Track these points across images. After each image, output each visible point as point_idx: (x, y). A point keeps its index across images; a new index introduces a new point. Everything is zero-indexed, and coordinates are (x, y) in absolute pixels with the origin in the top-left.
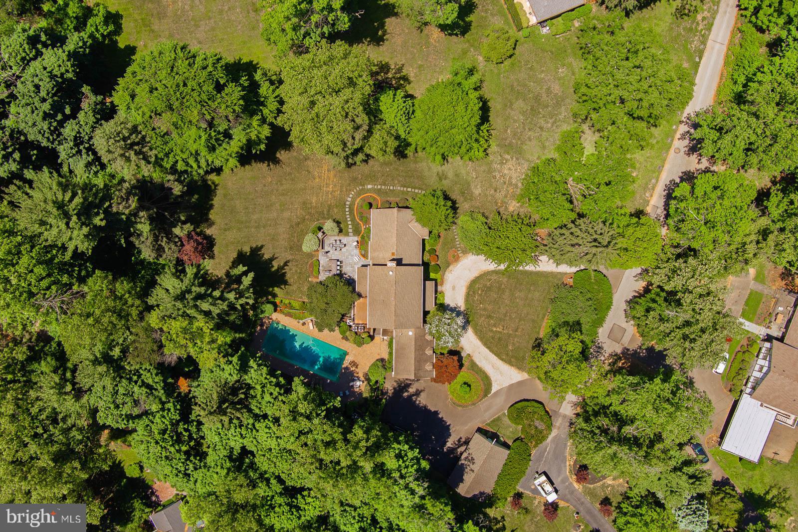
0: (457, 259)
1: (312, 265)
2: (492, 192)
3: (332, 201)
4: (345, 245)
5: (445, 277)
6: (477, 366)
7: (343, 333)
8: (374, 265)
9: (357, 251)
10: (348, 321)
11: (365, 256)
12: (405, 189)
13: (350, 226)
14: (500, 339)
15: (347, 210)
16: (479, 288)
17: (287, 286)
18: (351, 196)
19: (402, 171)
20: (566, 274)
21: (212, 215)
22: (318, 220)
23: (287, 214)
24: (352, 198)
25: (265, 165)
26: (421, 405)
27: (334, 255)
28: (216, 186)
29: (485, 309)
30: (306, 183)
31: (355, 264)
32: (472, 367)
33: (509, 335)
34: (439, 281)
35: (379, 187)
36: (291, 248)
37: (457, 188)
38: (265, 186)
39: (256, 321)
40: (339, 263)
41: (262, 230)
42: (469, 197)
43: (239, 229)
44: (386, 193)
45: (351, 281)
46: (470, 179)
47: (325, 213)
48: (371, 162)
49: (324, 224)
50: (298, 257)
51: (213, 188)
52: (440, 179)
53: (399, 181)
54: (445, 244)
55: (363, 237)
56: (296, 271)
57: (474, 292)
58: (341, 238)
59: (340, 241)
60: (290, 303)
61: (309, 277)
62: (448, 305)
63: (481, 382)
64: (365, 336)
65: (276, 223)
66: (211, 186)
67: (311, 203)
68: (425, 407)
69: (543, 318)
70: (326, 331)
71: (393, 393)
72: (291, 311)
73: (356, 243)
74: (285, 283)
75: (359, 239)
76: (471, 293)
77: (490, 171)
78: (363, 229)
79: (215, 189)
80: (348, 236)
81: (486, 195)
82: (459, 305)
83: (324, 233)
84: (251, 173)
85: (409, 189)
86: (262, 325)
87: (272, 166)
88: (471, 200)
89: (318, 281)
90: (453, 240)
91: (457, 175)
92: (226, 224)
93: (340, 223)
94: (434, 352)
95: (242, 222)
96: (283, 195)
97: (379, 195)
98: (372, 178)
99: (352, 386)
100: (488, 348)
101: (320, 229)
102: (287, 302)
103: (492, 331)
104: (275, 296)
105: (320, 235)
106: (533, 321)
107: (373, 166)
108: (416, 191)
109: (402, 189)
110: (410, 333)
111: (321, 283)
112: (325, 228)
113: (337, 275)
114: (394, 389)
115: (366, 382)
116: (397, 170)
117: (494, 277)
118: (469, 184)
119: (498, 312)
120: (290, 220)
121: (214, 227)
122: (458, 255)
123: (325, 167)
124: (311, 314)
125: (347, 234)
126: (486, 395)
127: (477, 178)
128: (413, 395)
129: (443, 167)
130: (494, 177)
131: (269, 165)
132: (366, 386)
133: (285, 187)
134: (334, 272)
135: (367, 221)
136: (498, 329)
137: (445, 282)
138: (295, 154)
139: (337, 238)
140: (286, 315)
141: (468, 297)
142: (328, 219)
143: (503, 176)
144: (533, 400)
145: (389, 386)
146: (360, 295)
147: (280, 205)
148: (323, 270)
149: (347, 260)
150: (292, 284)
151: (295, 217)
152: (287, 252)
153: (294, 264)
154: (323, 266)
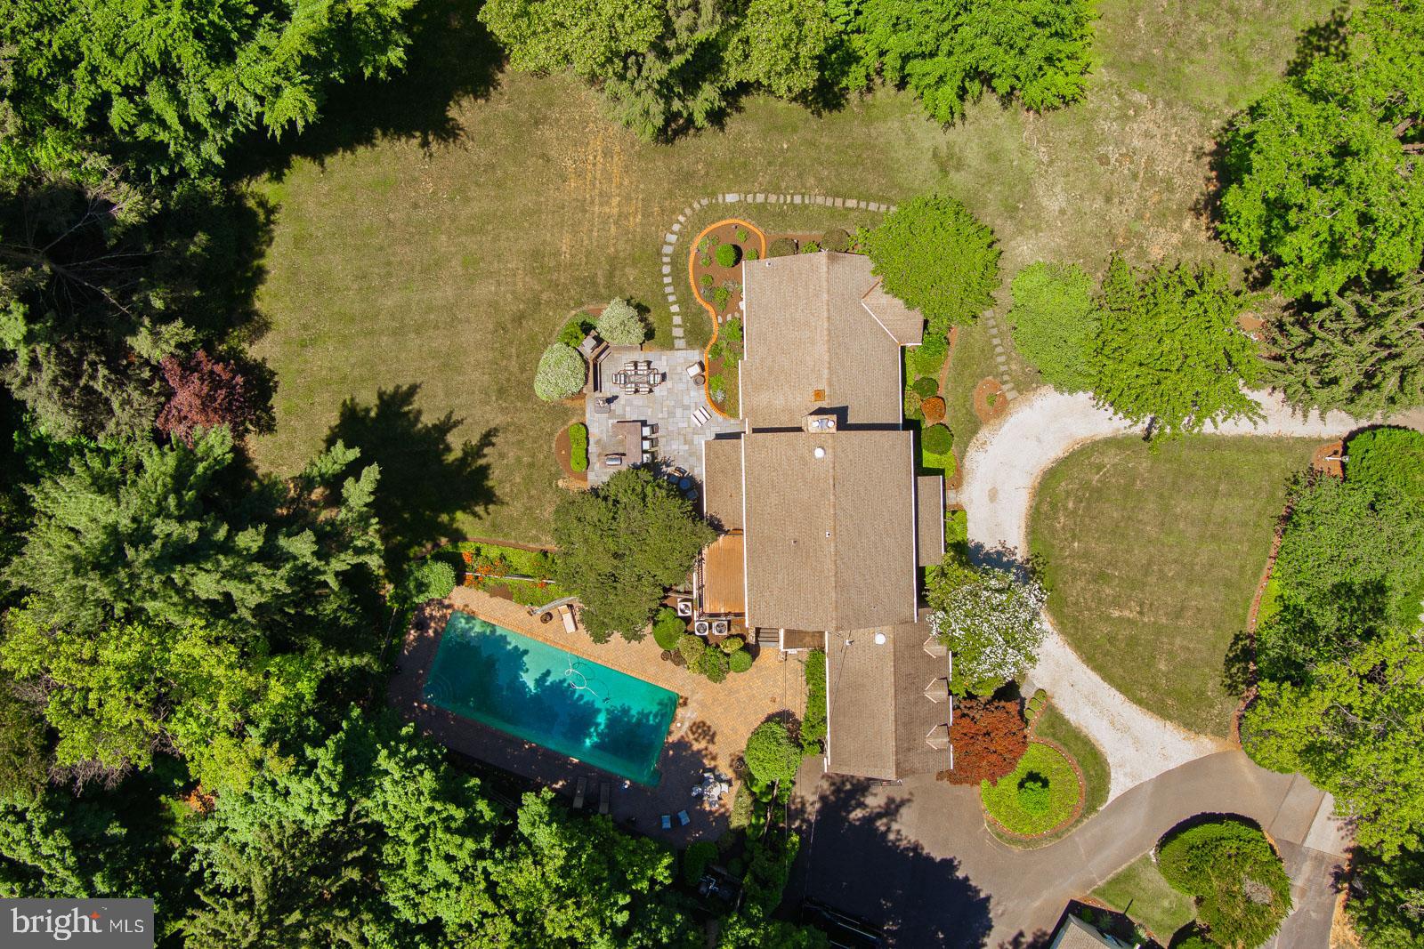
0: (1000, 408)
1: (565, 440)
2: (1099, 203)
3: (621, 246)
4: (664, 376)
5: (967, 463)
6: (1065, 722)
7: (665, 640)
8: (755, 431)
9: (699, 395)
10: (681, 606)
11: (724, 406)
12: (839, 202)
13: (677, 320)
14: (1132, 641)
15: (666, 270)
16: (1068, 494)
17: (491, 507)
18: (676, 227)
19: (828, 148)
20: (1319, 441)
21: (265, 301)
22: (582, 304)
23: (485, 290)
24: (680, 234)
25: (415, 142)
26: (904, 844)
27: (631, 406)
28: (270, 211)
29: (1086, 555)
30: (539, 194)
31: (695, 431)
32: (1052, 726)
33: (1158, 630)
34: (949, 474)
35: (760, 198)
36: (501, 392)
37: (993, 196)
38: (416, 206)
39: (402, 613)
40: (646, 431)
41: (413, 341)
42: (1029, 222)
43: (344, 340)
44: (782, 215)
45: (684, 486)
46: (1031, 165)
47: (601, 280)
48: (733, 123)
49: (598, 313)
50: (523, 418)
51: (262, 217)
52: (944, 170)
53: (820, 180)
54: (963, 364)
55: (717, 351)
56: (519, 460)
57: (1054, 506)
58: (650, 355)
59: (649, 363)
60: (503, 558)
61: (557, 476)
62: (979, 547)
63: (1080, 771)
64: (733, 647)
65: (454, 318)
66: (255, 214)
67: (557, 253)
68: (916, 848)
69: (1256, 575)
70: (617, 637)
71: (819, 812)
72: (507, 580)
73: (696, 370)
74: (489, 497)
75: (706, 357)
76: (1045, 508)
77: (1088, 142)
78: (715, 328)
79: (269, 222)
80: (671, 347)
81: (1080, 214)
82: (1010, 545)
83: (599, 340)
84: (373, 169)
85: (851, 203)
86: (422, 625)
87: (434, 146)
88: (1038, 230)
89: (587, 486)
90: (988, 352)
91: (994, 157)
92: (305, 327)
93: (648, 311)
94: (950, 693)
95: (353, 320)
96: (472, 231)
97: (760, 224)
98: (737, 171)
99: (700, 797)
100: (1098, 669)
101: (587, 328)
102: (494, 553)
103: (1108, 618)
104: (458, 537)
105: (588, 344)
106: (1228, 584)
107: (739, 137)
108: (873, 206)
109: (829, 202)
110: (880, 639)
111: (595, 492)
112: (602, 326)
113: (645, 465)
114: (823, 798)
115: (737, 784)
116: (812, 144)
117: (1111, 459)
118: (1028, 182)
119: (1126, 562)
120: (494, 305)
121: (270, 336)
122: (1003, 395)
123: (597, 145)
124: (569, 591)
125: (669, 345)
126: (1091, 808)
127: (1051, 162)
128: (880, 816)
129: (952, 134)
130: (1104, 160)
131: (425, 144)
132: (739, 795)
133: (475, 207)
134: (635, 457)
135: (728, 301)
136: (1126, 613)
137: (967, 478)
138: (504, 107)
139: (640, 356)
140: (494, 593)
141: (1037, 521)
142: (610, 298)
143: (1130, 155)
144: (1233, 817)
145: (808, 793)
146: (717, 527)
147: (465, 266)
148: (599, 455)
149: (671, 420)
150: (507, 499)
151: (509, 296)
152: (488, 403)
153: (512, 438)
154: (598, 442)
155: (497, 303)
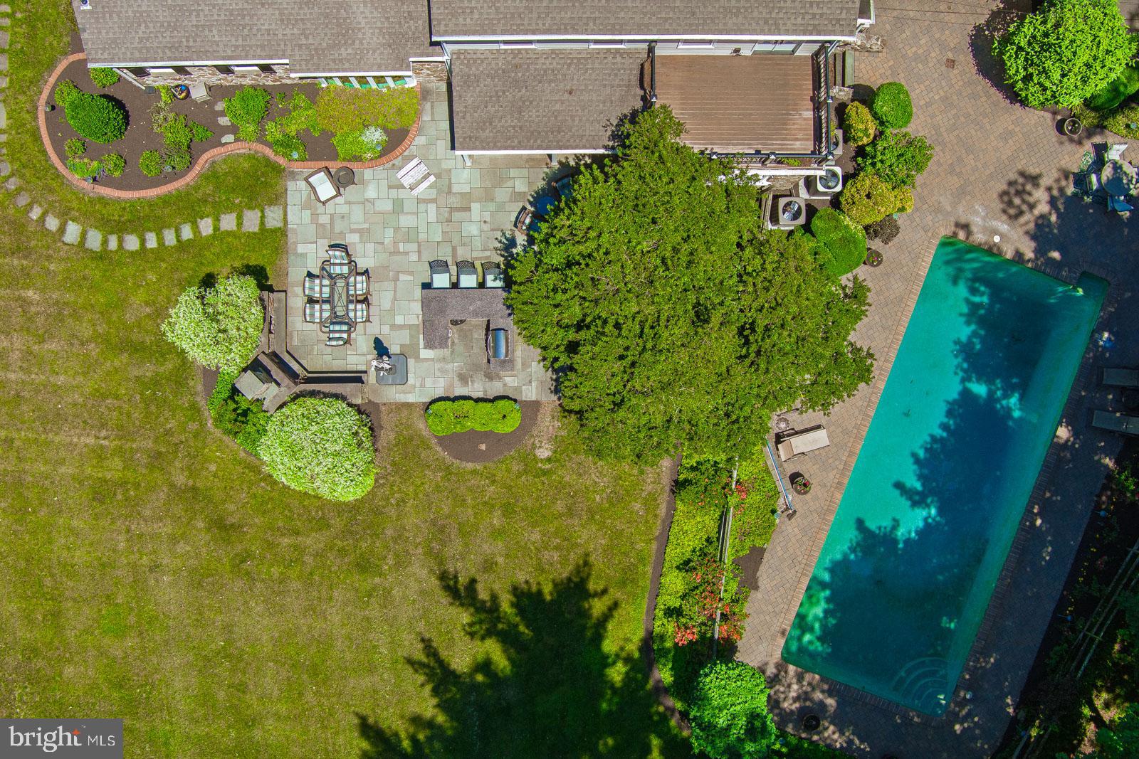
1: (461, 444)
3: (84, 330)
4: (335, 247)
9: (373, 179)
13: (228, 222)
15: (132, 243)
17: (592, 586)
18: (52, 223)
22: (194, 407)
23: (169, 595)
24: (64, 217)
27: (393, 312)
31: (444, 184)
36: (364, 566)
40: (443, 281)
41: (268, 731)
47: (148, 370)
55: (289, 145)
56: (498, 533)
58: (296, 274)
59: (310, 277)
60: (685, 566)
61: (528, 460)
65: (224, 654)
67: (99, 454)
72: (728, 558)
73: (323, 185)
74: (573, 592)
75: (299, 166)
78: (242, 149)
80: (282, 232)
89: (550, 401)
96: (55, 617)
102: (675, 583)
113: (509, 284)
120: (199, 579)
125: (277, 239)
134: (493, 302)
140: (750, 582)
148: (489, 377)
149: (422, 236)
150: (575, 557)
151: (182, 548)
152: (388, 592)
153: (457, 546)
154: (464, 379)
155: (193, 571)
